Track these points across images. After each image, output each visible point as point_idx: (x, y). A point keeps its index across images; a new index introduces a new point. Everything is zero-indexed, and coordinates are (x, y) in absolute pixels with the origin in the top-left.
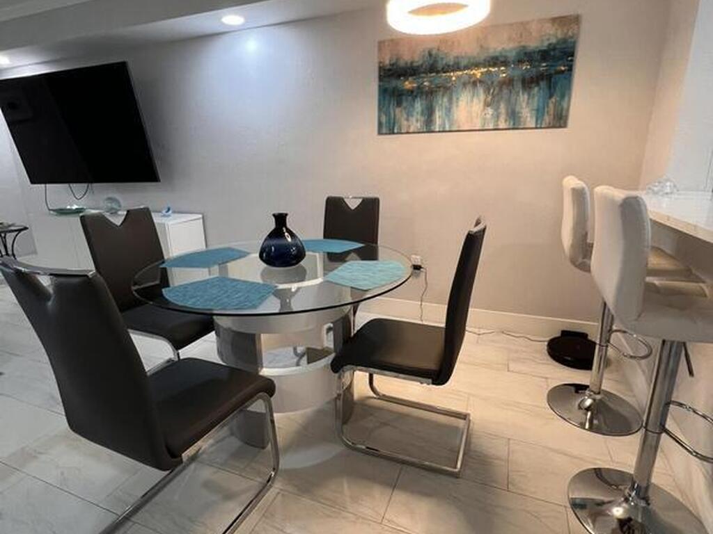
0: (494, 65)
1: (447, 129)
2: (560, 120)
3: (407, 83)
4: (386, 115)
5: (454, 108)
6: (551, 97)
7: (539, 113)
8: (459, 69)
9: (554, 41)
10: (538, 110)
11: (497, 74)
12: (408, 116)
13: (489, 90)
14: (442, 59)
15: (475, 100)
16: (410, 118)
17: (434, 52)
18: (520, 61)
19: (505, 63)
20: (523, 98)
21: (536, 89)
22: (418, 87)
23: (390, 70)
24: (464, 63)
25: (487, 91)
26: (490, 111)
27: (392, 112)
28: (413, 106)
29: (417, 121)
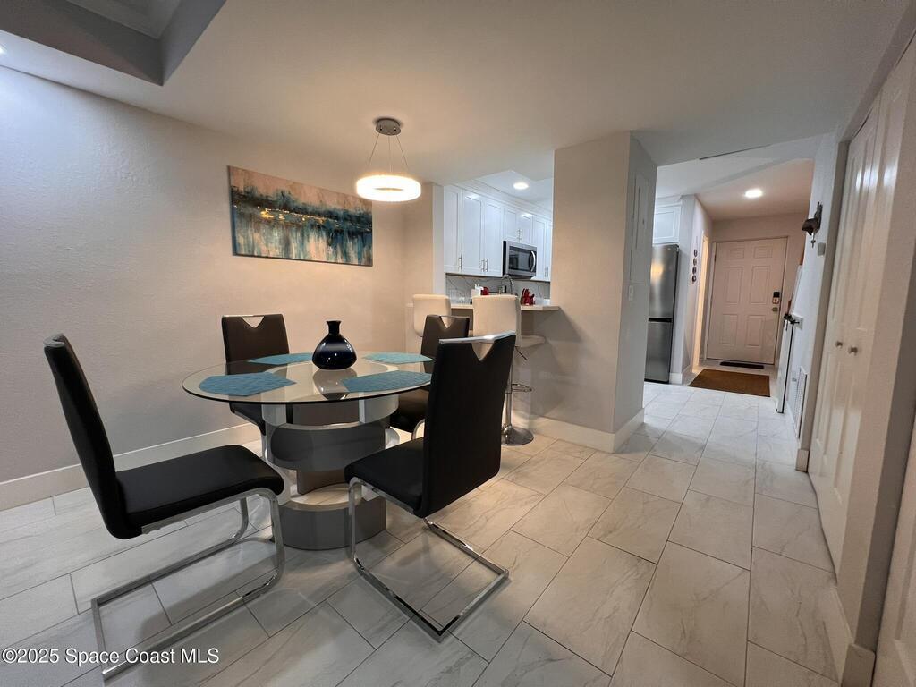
0: (331, 217)
1: (302, 258)
2: (369, 262)
3: (263, 213)
4: (244, 237)
5: (306, 241)
6: (364, 246)
7: (360, 256)
8: (307, 213)
9: (362, 212)
10: (358, 253)
11: (333, 224)
12: (267, 242)
13: (329, 233)
14: (293, 202)
15: (320, 239)
16: (270, 245)
17: (286, 194)
18: (346, 219)
19: (337, 218)
20: (350, 244)
21: (356, 240)
22: (275, 220)
23: (244, 196)
24: (310, 210)
25: (328, 234)
26: (331, 249)
27: (250, 235)
28: (271, 234)
29: (276, 248)
